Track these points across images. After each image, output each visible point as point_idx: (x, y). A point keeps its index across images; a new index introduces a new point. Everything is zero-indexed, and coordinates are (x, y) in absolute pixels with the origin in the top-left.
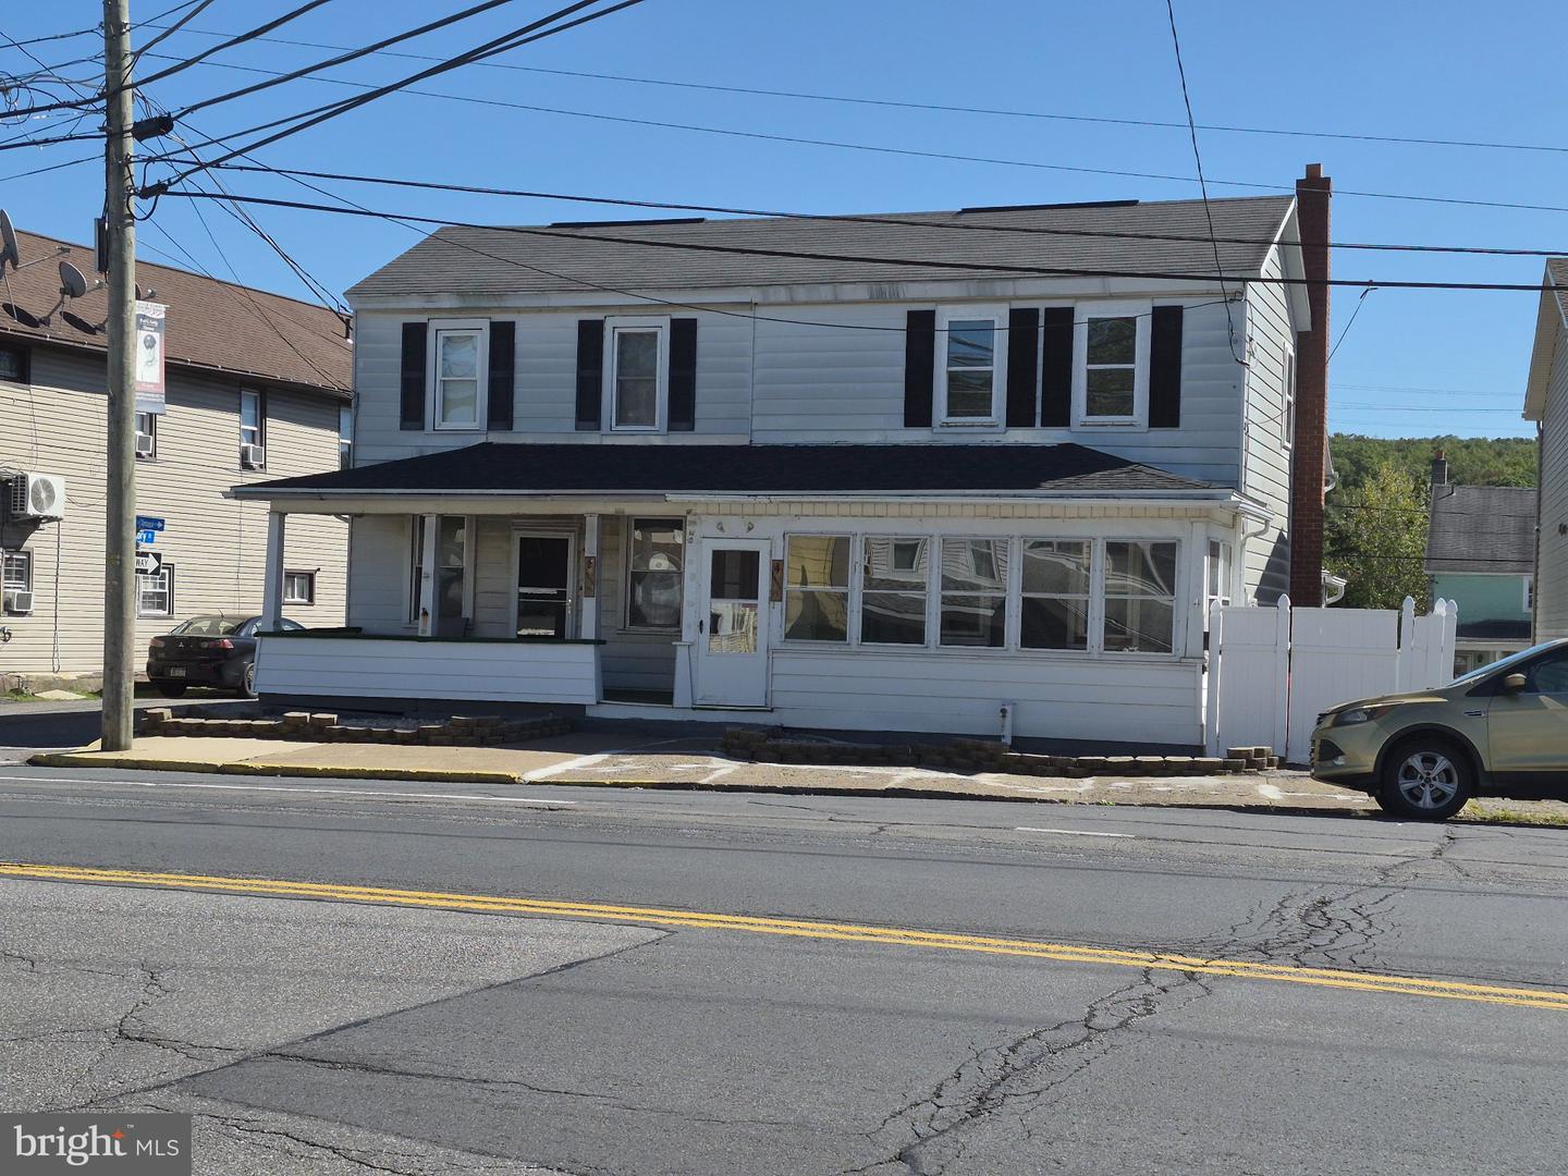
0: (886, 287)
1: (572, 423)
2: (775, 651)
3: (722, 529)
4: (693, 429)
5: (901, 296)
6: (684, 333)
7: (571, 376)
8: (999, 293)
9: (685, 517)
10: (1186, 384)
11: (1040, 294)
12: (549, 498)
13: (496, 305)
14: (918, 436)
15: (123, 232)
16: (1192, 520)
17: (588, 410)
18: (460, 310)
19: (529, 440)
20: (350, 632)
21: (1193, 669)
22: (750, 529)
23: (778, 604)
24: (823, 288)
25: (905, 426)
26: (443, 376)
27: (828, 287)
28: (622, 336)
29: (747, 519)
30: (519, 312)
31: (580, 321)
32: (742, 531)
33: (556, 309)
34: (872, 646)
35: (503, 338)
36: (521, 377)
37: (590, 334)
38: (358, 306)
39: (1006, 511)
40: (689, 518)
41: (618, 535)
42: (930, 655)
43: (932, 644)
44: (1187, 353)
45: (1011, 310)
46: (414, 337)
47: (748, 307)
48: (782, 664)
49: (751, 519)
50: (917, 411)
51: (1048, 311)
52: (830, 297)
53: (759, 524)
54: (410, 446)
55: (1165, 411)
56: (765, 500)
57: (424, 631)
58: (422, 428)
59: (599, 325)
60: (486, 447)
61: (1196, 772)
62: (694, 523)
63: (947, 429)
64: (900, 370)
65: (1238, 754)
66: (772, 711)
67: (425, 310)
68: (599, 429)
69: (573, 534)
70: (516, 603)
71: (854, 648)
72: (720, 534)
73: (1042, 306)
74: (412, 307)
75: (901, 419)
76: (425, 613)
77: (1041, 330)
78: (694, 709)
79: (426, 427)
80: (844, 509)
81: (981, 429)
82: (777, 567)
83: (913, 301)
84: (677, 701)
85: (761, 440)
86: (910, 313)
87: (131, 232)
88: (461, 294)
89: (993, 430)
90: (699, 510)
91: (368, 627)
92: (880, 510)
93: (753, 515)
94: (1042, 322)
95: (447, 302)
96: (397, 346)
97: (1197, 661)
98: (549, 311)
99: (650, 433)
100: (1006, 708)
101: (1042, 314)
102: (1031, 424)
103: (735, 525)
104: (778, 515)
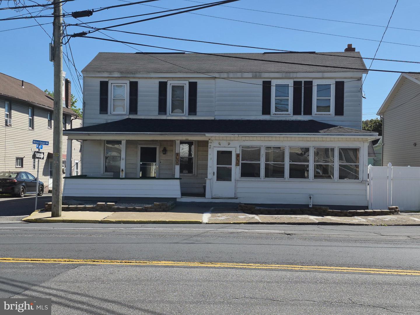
0: (258, 74)
1: (157, 112)
2: (238, 181)
3: (220, 144)
4: (196, 115)
5: (262, 76)
6: (193, 87)
7: (157, 99)
8: (291, 76)
9: (208, 141)
10: (345, 103)
11: (303, 77)
12: (167, 135)
13: (133, 76)
14: (266, 117)
15: (60, 48)
16: (364, 142)
17: (162, 108)
18: (119, 77)
19: (143, 117)
20: (83, 177)
21: (365, 184)
22: (229, 144)
23: (238, 167)
24: (238, 74)
25: (262, 114)
26: (114, 97)
27: (240, 73)
28: (173, 87)
29: (228, 141)
30: (139, 79)
31: (159, 82)
32: (227, 146)
33: (151, 78)
34: (267, 179)
35: (134, 87)
36: (140, 98)
37: (163, 86)
38: (85, 75)
39: (309, 139)
40: (209, 141)
41: (173, 146)
42: (286, 181)
43: (287, 178)
44: (345, 95)
45: (294, 81)
46: (104, 86)
47: (213, 79)
48: (240, 185)
49: (229, 142)
50: (266, 110)
51: (305, 82)
52: (240, 76)
53: (231, 142)
54: (103, 119)
55: (339, 111)
56: (237, 136)
57: (122, 176)
58: (107, 113)
59: (166, 83)
60: (128, 119)
61: (384, 214)
62: (211, 143)
63: (274, 115)
64: (261, 98)
65: (392, 209)
66: (237, 199)
67: (108, 77)
68: (166, 114)
69: (158, 146)
70: (140, 167)
71: (262, 179)
72: (219, 146)
73: (303, 80)
74: (104, 76)
75: (261, 112)
76: (122, 170)
77: (303, 87)
78: (212, 198)
79: (108, 113)
80: (259, 139)
81: (285, 116)
82: (238, 156)
83: (264, 78)
84: (207, 196)
85: (218, 118)
86: (263, 82)
87: (62, 48)
88: (121, 73)
89: (289, 115)
90: (213, 139)
91: (88, 175)
92: (270, 139)
93: (230, 140)
94: (303, 85)
95: (116, 75)
96: (98, 88)
97: (366, 182)
98: (149, 79)
99: (183, 116)
100: (311, 196)
101: (303, 82)
102: (301, 114)
103: (224, 143)
104: (238, 140)
